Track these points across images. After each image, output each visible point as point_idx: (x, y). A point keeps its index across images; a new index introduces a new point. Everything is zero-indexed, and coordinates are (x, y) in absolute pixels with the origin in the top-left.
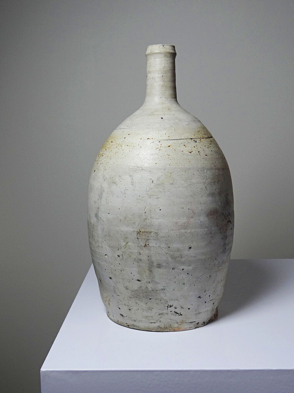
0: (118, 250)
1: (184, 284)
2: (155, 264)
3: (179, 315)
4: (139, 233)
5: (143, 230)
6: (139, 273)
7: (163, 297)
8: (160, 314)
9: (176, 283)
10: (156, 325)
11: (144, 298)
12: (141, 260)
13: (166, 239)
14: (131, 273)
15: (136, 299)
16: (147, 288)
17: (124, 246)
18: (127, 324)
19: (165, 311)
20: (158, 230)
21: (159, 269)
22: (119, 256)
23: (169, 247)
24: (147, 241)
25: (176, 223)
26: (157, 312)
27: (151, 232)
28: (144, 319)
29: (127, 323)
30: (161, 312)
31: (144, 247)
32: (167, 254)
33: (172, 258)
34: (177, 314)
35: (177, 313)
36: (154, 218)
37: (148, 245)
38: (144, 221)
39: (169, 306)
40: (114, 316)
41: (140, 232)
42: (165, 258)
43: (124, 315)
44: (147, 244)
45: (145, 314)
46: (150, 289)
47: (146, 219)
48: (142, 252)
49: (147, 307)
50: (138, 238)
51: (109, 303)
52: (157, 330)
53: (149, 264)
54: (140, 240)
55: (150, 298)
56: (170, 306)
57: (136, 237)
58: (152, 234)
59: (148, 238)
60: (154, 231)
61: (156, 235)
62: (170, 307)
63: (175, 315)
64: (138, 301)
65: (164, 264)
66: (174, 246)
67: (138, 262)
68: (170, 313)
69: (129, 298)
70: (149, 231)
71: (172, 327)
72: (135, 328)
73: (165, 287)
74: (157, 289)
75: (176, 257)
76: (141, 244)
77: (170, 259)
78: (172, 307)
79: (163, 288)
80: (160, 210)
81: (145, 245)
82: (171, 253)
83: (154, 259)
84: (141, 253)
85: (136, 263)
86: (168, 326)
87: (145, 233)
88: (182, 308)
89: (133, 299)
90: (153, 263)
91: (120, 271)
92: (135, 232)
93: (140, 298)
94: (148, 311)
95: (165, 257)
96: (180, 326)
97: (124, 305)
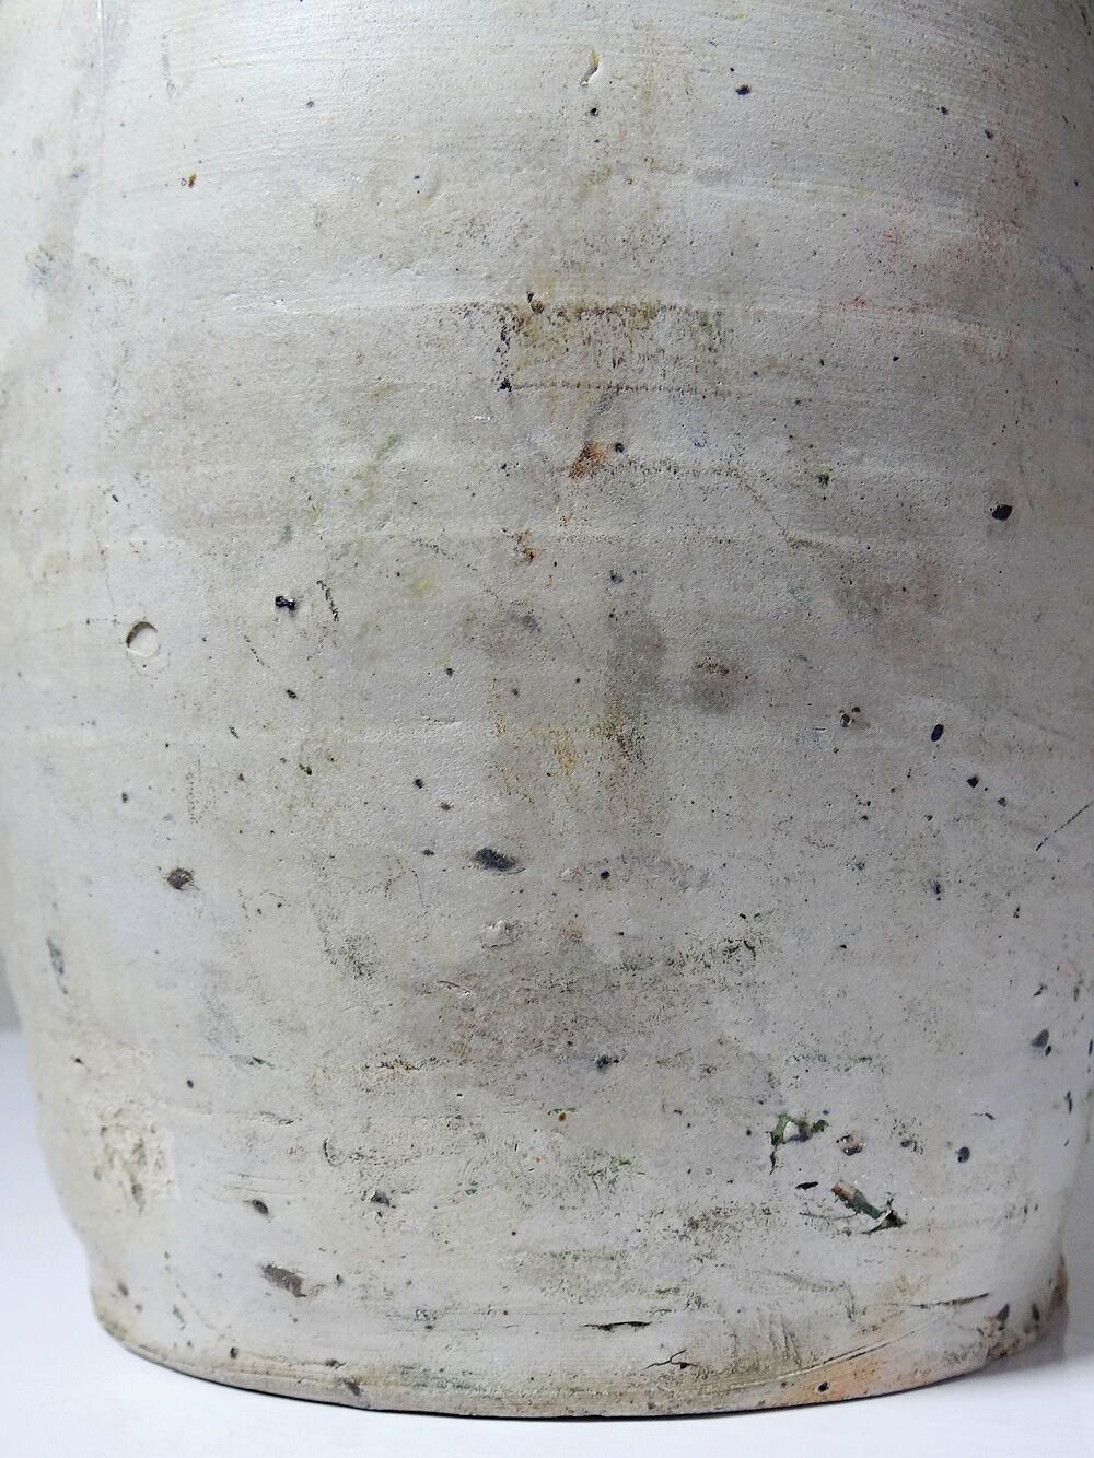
0: (287, 534)
1: (938, 890)
2: (678, 664)
3: (872, 1223)
4: (519, 324)
5: (563, 294)
6: (506, 770)
7: (731, 1032)
8: (694, 1225)
9: (867, 871)
10: (647, 1348)
11: (542, 1062)
12: (529, 622)
13: (800, 390)
14: (418, 783)
15: (454, 1069)
16: (576, 938)
17: (358, 489)
18: (341, 1372)
19: (748, 1192)
20: (725, 293)
21: (713, 720)
22: (292, 606)
23: (824, 479)
24: (604, 403)
25: (894, 239)
26: (672, 1202)
27: (649, 314)
28: (525, 1296)
29: (332, 1363)
30: (703, 1200)
31: (577, 471)
32: (807, 553)
33: (844, 597)
34: (863, 1217)
35: (858, 1204)
36: (681, 169)
37: (619, 447)
38: (582, 196)
39: (790, 1129)
40: (182, 1305)
41: (538, 309)
42: (784, 599)
43: (313, 1270)
44: (604, 440)
45: (545, 1228)
46: (611, 954)
47: (599, 176)
48: (545, 529)
49: (567, 1149)
50: (505, 385)
51: (136, 1189)
52: (663, 1405)
53: (616, 663)
54: (531, 401)
55: (604, 1052)
56: (802, 1125)
57: (489, 372)
58: (663, 328)
59: (615, 377)
60: (681, 302)
61: (703, 338)
62: (803, 1135)
63: (842, 1225)
64: (469, 1097)
65: (770, 667)
66: (872, 468)
67: (496, 649)
68: (794, 1200)
69: (377, 1074)
70: (635, 301)
71: (805, 1357)
72: (428, 1397)
73: (757, 926)
74: (683, 946)
75: (888, 589)
76: (544, 439)
77: (827, 608)
78: (818, 1140)
79: (737, 930)
80: (744, 91)
81: (586, 453)
82: (845, 543)
83: (665, 603)
84: (535, 546)
85: (471, 666)
86: (765, 1347)
87: (589, 324)
88: (905, 1144)
89: (425, 1074)
90: (659, 648)
91: (289, 774)
92: (478, 315)
93: (495, 1059)
94: (572, 1199)
95: (781, 584)
96: (870, 1341)
97: (316, 1156)
